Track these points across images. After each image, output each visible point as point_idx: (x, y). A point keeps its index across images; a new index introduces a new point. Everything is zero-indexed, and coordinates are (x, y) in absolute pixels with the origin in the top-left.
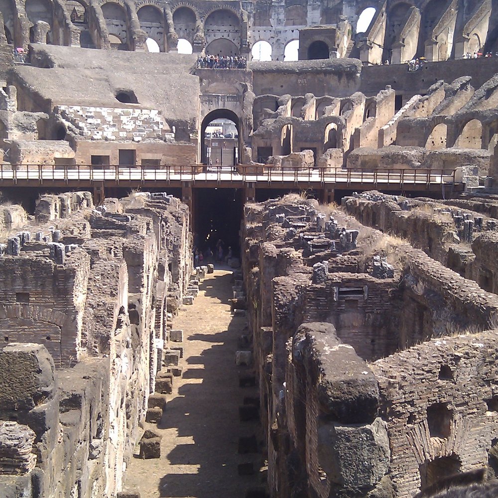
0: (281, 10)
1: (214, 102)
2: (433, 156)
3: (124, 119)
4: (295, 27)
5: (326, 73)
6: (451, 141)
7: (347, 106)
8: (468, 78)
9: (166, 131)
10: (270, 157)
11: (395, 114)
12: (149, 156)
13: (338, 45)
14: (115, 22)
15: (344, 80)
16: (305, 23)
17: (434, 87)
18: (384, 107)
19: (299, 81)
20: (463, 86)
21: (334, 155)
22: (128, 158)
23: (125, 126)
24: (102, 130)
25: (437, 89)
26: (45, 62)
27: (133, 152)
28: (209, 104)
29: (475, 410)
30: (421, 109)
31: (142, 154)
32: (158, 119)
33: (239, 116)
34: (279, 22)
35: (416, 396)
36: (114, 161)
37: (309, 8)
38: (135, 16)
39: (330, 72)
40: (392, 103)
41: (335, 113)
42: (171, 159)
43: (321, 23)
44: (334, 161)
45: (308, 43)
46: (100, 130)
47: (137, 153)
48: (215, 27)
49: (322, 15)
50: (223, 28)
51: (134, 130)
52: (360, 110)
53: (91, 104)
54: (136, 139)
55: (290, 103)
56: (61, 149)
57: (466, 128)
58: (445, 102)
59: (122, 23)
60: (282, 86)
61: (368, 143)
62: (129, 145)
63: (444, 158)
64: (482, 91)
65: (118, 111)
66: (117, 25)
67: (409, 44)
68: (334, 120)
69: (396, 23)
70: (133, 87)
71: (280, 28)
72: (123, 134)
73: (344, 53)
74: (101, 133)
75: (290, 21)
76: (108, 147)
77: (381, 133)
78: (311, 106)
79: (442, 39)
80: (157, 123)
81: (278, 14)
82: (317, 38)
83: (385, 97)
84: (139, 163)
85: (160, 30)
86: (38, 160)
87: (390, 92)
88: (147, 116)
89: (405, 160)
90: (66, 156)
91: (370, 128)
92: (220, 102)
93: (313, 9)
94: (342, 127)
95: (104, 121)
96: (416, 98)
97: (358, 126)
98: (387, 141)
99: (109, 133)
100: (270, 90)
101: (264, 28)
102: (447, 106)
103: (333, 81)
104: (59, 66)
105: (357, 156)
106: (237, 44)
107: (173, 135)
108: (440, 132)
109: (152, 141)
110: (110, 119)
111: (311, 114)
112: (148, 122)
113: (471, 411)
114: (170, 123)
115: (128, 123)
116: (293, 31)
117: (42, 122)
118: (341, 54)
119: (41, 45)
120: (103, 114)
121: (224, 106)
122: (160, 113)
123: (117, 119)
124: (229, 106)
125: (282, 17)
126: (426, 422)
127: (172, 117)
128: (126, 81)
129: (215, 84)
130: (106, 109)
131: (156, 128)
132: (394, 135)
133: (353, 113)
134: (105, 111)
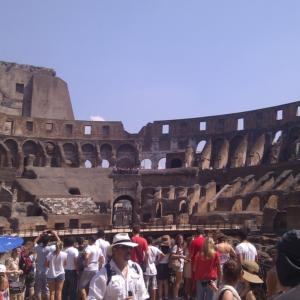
0: (157, 143)
1: (120, 192)
2: (235, 215)
3: (73, 203)
4: (164, 151)
5: (180, 174)
6: (244, 208)
7: (191, 191)
8: (252, 176)
9: (95, 208)
10: (150, 219)
11: (216, 194)
12: (86, 222)
13: (187, 160)
14: (69, 152)
15: (189, 178)
16: (169, 149)
17: (235, 180)
18: (210, 191)
19: (166, 179)
20: (250, 180)
21: (184, 217)
22: (74, 224)
23: (73, 207)
24: (62, 209)
25: (237, 181)
26: (32, 176)
27: (77, 220)
28: (118, 192)
30: (229, 192)
31: (82, 221)
32: (91, 202)
33: (133, 198)
34: (156, 149)
36: (67, 226)
37: (172, 142)
38: (80, 149)
39: (182, 174)
40: (215, 189)
41: (185, 195)
42: (97, 222)
43: (178, 149)
44: (184, 220)
45: (171, 160)
46: (61, 210)
47: (79, 220)
48: (122, 153)
49: (178, 145)
50: (126, 153)
51: (78, 209)
52: (198, 193)
53: (56, 197)
54: (79, 213)
55: (161, 191)
56: (39, 221)
57: (252, 201)
58: (241, 188)
59: (73, 153)
60: (157, 182)
61: (202, 210)
62: (75, 217)
63: (240, 216)
64: (259, 182)
65: (70, 199)
66: (70, 154)
67: (223, 158)
68: (184, 199)
69: (217, 148)
70: (78, 187)
71: (156, 152)
72: (72, 211)
73: (190, 164)
74: (61, 211)
75: (161, 148)
76: (64, 218)
77: (209, 205)
78: (172, 192)
79: (240, 156)
80: (91, 204)
81: (155, 145)
82: (175, 157)
83: (211, 186)
84: (80, 226)
85: (93, 155)
86: (27, 227)
87: (213, 183)
88: (85, 201)
89: (221, 218)
90: (42, 224)
91: (203, 202)
92: (124, 192)
93: (174, 142)
94: (188, 202)
95: (63, 205)
96: (227, 186)
97: (196, 201)
98: (212, 208)
99: (65, 211)
100: (150, 184)
101: (148, 152)
102: (242, 190)
103: (184, 179)
104: (40, 178)
105: (196, 217)
106: (133, 161)
107: (99, 210)
108: (239, 203)
109: (88, 214)
110: (66, 203)
111: (172, 196)
112: (85, 204)
114: (97, 204)
115: (75, 205)
116: (163, 153)
117: (29, 207)
118: (188, 165)
119: (30, 167)
120: (62, 201)
121: (126, 194)
122: (92, 199)
123: (69, 203)
124: (128, 193)
125: (157, 146)
127: (99, 201)
128: (74, 183)
129: (121, 182)
130: (63, 199)
131: (90, 207)
132: (215, 205)
133: (194, 195)
134: (63, 200)
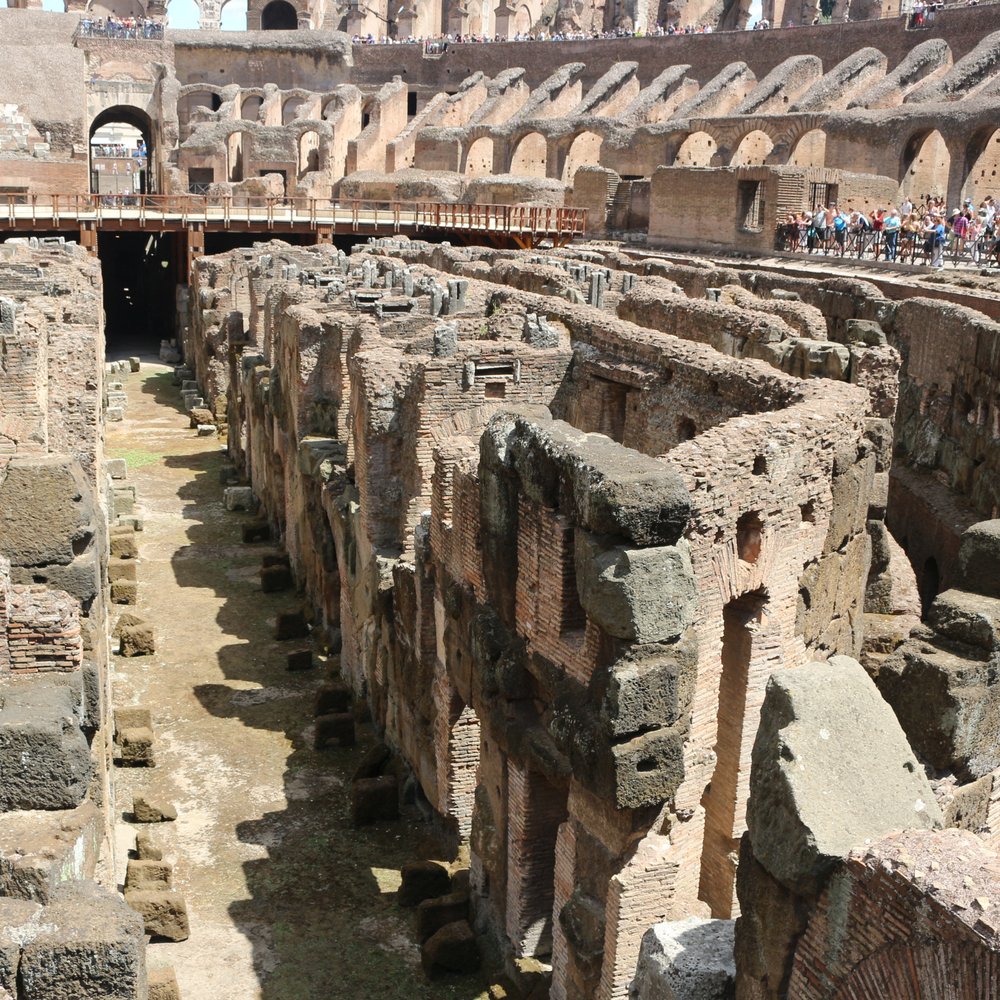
1: (110, 94)
2: (475, 187)
5: (294, 51)
6: (502, 163)
7: (331, 103)
8: (520, 71)
9: (34, 140)
10: (211, 185)
11: (409, 121)
13: (311, 9)
15: (323, 63)
17: (468, 81)
18: (392, 109)
19: (251, 63)
20: (513, 82)
21: (318, 182)
25: (472, 85)
28: (102, 96)
30: (451, 114)
32: (20, 120)
33: (153, 117)
39: (301, 52)
40: (404, 104)
41: (314, 115)
42: (46, 186)
44: (318, 188)
45: (262, 3)
52: (354, 112)
55: (238, 101)
57: (521, 146)
58: (489, 105)
60: (222, 71)
61: (370, 169)
63: (493, 189)
64: (542, 92)
67: (422, 13)
68: (313, 127)
73: (321, 22)
77: (391, 151)
78: (273, 104)
79: (474, 10)
80: (18, 126)
83: (394, 94)
87: (399, 86)
88: (0, 114)
89: (432, 191)
91: (372, 140)
92: (120, 94)
94: (324, 139)
96: (441, 97)
97: (352, 138)
98: (402, 162)
100: (203, 77)
102: (491, 111)
103: (306, 65)
105: (356, 186)
107: (47, 146)
108: (483, 153)
109: (12, 155)
111: (273, 115)
114: (41, 127)
118: (316, 25)
121: (127, 101)
122: (21, 109)
124: (136, 100)
127: (44, 117)
129: (111, 63)
131: (16, 135)
132: (411, 151)
133: (343, 117)
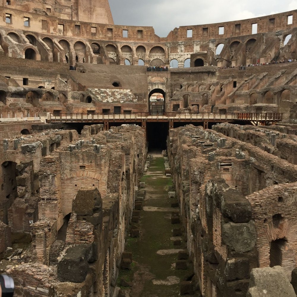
0: (182, 46)
1: (154, 86)
2: (251, 107)
3: (116, 94)
4: (189, 53)
5: (202, 72)
8: (266, 73)
9: (134, 98)
10: (179, 109)
11: (234, 89)
12: (127, 109)
13: (208, 60)
15: (210, 75)
16: (193, 51)
18: (228, 87)
19: (191, 76)
20: (264, 77)
21: (207, 107)
22: (118, 110)
23: (116, 97)
24: (107, 98)
25: (252, 78)
26: (83, 70)
27: (120, 107)
28: (152, 86)
29: (294, 217)
30: (245, 87)
31: (124, 108)
32: (130, 93)
33: (165, 91)
34: (182, 51)
35: (268, 211)
36: (112, 111)
37: (195, 45)
38: (120, 50)
39: (204, 72)
40: (232, 85)
41: (207, 89)
42: (136, 110)
43: (200, 51)
44: (207, 110)
45: (195, 59)
46: (106, 98)
47: (122, 108)
48: (154, 54)
49: (200, 47)
50: (157, 54)
51: (120, 98)
52: (218, 88)
53: (102, 88)
54: (121, 102)
55: (187, 86)
56: (90, 107)
57: (266, 95)
59: (115, 53)
60: (183, 78)
62: (118, 104)
64: (273, 79)
65: (114, 90)
66: (112, 54)
67: (239, 59)
68: (206, 92)
69: (233, 50)
70: (120, 81)
71: (182, 53)
72: (116, 100)
74: (106, 99)
75: (187, 50)
76: (109, 106)
77: (228, 98)
78: (196, 87)
79: (254, 57)
80: (130, 95)
81: (181, 48)
82: (198, 57)
83: (229, 82)
84: (122, 111)
85: (131, 55)
86: (80, 111)
87: (231, 80)
88: (126, 92)
89: (239, 109)
90: (92, 109)
91: (222, 95)
92: (156, 86)
93: (197, 45)
94: (210, 95)
95: (108, 95)
97: (217, 95)
98: (231, 101)
99: (110, 100)
100: (178, 80)
101: (175, 54)
102: (257, 85)
103: (206, 76)
104: (89, 72)
105: (217, 108)
106: (163, 61)
107: (137, 100)
108: (254, 97)
109: (128, 103)
110: (110, 94)
111: (196, 90)
112: (126, 95)
113: (292, 218)
114: (135, 95)
115: (118, 95)
116: (188, 55)
119: (81, 63)
120: (107, 92)
121: (158, 87)
122: (131, 91)
123: (113, 94)
124: (161, 87)
125: (183, 49)
126: (272, 223)
127: (136, 92)
129: (154, 78)
131: (129, 97)
133: (215, 89)
134: (108, 90)
